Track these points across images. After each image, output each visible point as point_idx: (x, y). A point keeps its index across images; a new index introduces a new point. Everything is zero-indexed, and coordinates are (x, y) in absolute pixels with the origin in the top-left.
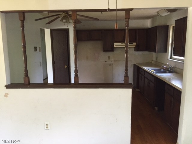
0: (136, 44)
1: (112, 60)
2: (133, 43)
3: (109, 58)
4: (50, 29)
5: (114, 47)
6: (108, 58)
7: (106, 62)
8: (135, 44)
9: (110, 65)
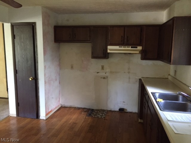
0: (142, 48)
1: (107, 70)
2: (137, 48)
3: (103, 68)
4: (11, 23)
5: (108, 52)
6: (101, 67)
7: (98, 73)
8: (140, 48)
9: (104, 78)
